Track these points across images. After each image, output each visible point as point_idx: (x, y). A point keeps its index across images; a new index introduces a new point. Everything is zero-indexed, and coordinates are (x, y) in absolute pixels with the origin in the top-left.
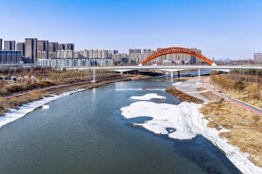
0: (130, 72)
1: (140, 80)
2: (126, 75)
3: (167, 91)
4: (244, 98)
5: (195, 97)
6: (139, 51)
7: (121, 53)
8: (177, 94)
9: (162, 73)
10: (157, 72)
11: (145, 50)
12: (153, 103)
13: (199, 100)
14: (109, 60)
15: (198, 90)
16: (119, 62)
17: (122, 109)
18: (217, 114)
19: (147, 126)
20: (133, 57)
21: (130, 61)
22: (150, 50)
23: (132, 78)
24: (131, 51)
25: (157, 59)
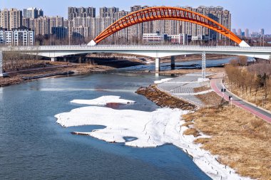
0: (70, 58)
1: (91, 73)
2: (63, 64)
3: (139, 92)
4: (260, 101)
5: (185, 100)
6: (91, 12)
7: (51, 17)
8: (156, 97)
9: (138, 60)
10: (128, 58)
11: (105, 10)
12: (111, 109)
13: (190, 105)
14: (25, 32)
15: (196, 90)
16: (47, 37)
17: (57, 116)
18: (206, 121)
19: (96, 134)
20: (77, 26)
21: (70, 35)
22: (115, 10)
23: (75, 71)
24: (73, 12)
25: (132, 31)
